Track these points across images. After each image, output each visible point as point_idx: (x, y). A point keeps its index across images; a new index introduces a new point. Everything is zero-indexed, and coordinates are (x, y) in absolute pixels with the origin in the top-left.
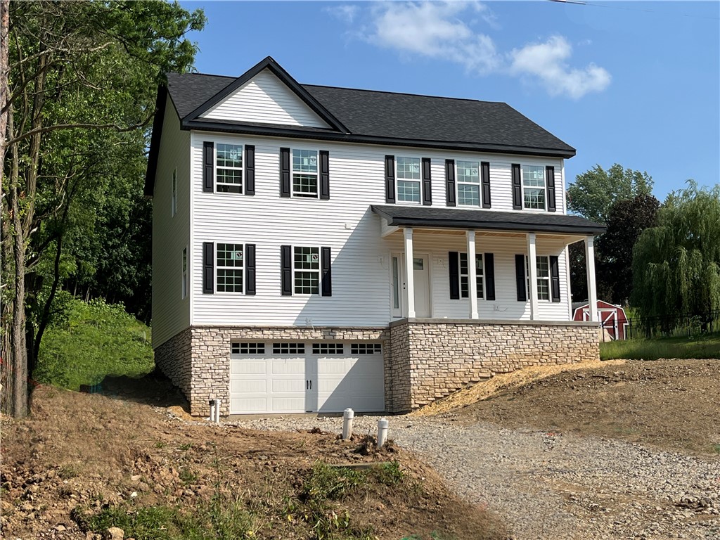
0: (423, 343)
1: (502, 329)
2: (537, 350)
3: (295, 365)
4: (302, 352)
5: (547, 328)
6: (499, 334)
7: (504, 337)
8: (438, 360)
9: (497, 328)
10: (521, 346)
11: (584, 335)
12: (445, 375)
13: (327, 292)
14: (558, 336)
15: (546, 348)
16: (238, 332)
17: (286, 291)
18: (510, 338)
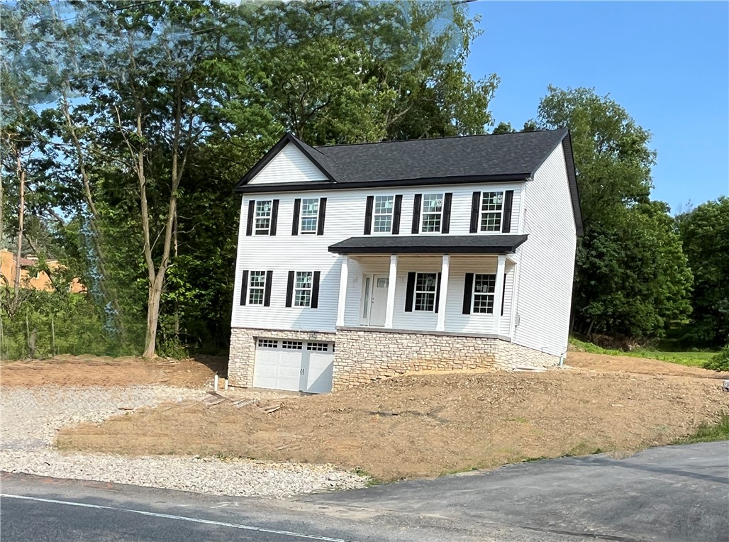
0: (345, 346)
1: (408, 337)
2: (437, 356)
3: (295, 356)
4: (300, 348)
5: (448, 338)
6: (404, 341)
7: (409, 345)
8: (355, 359)
9: (405, 336)
10: (423, 353)
11: (483, 346)
12: (358, 372)
13: (315, 305)
14: (458, 346)
15: (444, 355)
17: (288, 304)
18: (414, 345)
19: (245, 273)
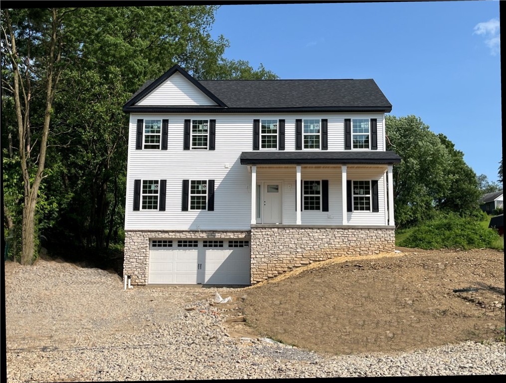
0: (261, 241)
1: (318, 231)
2: (345, 245)
3: (192, 254)
4: (196, 246)
5: (354, 231)
6: (316, 234)
7: (320, 237)
8: (271, 252)
9: (315, 230)
10: (333, 243)
11: (383, 235)
12: (275, 262)
13: (211, 208)
14: (362, 236)
15: (352, 244)
16: (153, 234)
17: (185, 208)
18: (324, 237)
19: (137, 183)
